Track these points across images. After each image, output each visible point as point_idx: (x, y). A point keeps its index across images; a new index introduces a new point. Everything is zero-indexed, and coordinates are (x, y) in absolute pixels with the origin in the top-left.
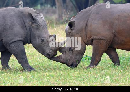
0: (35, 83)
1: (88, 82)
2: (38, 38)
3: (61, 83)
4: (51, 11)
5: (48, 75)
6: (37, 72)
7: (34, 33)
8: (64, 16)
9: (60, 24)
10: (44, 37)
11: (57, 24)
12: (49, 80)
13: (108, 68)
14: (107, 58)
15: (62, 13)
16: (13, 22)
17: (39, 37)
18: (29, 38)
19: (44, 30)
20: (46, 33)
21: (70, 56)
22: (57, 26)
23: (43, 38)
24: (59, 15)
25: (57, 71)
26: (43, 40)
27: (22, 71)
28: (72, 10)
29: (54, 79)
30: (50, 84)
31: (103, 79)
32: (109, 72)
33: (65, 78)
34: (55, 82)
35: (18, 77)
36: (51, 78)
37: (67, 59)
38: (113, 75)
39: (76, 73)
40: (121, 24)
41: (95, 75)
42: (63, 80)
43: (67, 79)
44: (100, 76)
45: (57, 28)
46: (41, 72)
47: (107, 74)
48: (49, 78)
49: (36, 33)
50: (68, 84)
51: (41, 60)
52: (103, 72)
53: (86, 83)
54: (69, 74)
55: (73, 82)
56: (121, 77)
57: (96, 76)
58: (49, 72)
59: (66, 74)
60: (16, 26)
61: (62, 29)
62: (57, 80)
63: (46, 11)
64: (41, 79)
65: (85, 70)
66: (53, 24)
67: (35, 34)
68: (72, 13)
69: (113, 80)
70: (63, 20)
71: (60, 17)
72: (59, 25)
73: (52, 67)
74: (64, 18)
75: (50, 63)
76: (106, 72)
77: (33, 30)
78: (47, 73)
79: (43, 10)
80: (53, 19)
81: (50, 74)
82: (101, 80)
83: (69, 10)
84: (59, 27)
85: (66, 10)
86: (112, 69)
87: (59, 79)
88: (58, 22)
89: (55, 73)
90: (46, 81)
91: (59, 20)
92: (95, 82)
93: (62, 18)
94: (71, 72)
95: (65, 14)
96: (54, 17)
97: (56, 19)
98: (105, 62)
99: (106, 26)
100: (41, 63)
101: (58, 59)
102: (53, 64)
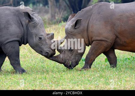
0: (27, 86)
1: (82, 85)
2: (36, 37)
3: (54, 86)
4: (44, 10)
5: (40, 77)
6: (29, 74)
7: (31, 31)
8: (57, 16)
9: (53, 24)
10: (42, 35)
11: (49, 24)
12: (41, 83)
13: (103, 70)
14: (101, 60)
15: (55, 13)
16: (8, 22)
17: (36, 35)
18: (25, 37)
19: (41, 28)
20: (43, 32)
21: (69, 56)
22: (50, 27)
23: (40, 37)
24: (52, 14)
25: (50, 73)
26: (40, 38)
27: (14, 73)
28: (65, 10)
29: (46, 81)
30: (42, 86)
31: (98, 81)
32: (104, 74)
33: (58, 80)
34: (48, 85)
35: (9, 80)
36: (44, 80)
37: (66, 59)
38: (108, 77)
39: (69, 75)
40: (123, 25)
41: (90, 77)
42: (56, 83)
43: (60, 82)
44: (94, 78)
45: (49, 28)
46: (33, 74)
47: (101, 76)
48: (42, 80)
49: (33, 31)
50: (62, 86)
51: (33, 62)
52: (98, 75)
53: (80, 85)
54: (62, 76)
55: (66, 85)
56: (117, 80)
57: (90, 79)
58: (41, 75)
59: (60, 76)
60: (11, 25)
61: (55, 29)
62: (50, 83)
63: (38, 10)
64: (33, 81)
65: (79, 72)
66: (46, 24)
67: (32, 33)
68: (65, 12)
69: (108, 83)
70: (56, 20)
71: (53, 16)
72: (51, 25)
73: (44, 69)
74: (57, 18)
75: (42, 65)
76: (101, 74)
77: (30, 29)
78: (39, 76)
79: (35, 9)
80: (45, 19)
81: (42, 76)
82: (95, 82)
83: (62, 9)
84: (51, 28)
85: (59, 9)
86: (106, 71)
87: (52, 82)
88: (50, 22)
89: (47, 76)
90: (38, 83)
91: (51, 20)
92: (89, 85)
93: (55, 18)
94: (64, 75)
95: (58, 14)
96: (47, 17)
97: (49, 19)
98: (99, 64)
99: (108, 27)
100: (33, 65)
101: (57, 58)
102: (45, 66)
